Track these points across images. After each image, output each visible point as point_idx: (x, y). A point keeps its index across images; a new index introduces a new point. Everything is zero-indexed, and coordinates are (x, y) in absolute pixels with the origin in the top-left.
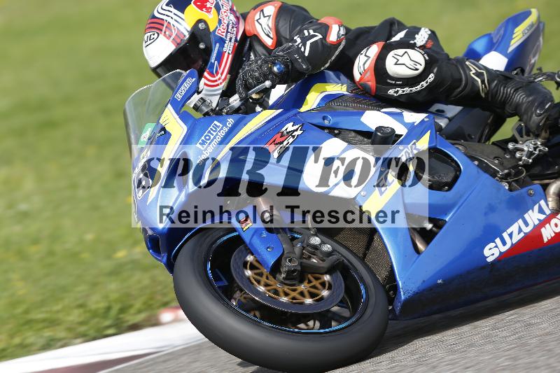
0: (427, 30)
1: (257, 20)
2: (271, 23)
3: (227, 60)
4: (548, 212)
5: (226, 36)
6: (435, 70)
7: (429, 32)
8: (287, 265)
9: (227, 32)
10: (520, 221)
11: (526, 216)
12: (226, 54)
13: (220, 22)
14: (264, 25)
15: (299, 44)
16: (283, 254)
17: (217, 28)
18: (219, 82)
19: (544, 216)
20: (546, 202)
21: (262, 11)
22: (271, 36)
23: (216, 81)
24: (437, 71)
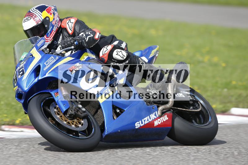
0: (125, 43)
1: (68, 23)
2: (73, 25)
3: (54, 33)
4: (158, 116)
5: (55, 25)
6: (129, 60)
7: (126, 44)
8: (70, 112)
9: (56, 23)
10: (148, 117)
11: (151, 115)
12: (54, 31)
13: (54, 19)
14: (70, 25)
15: (84, 37)
16: (69, 108)
17: (52, 21)
18: (49, 40)
19: (156, 117)
20: (158, 112)
21: (70, 20)
22: (72, 30)
23: (48, 40)
24: (130, 60)
